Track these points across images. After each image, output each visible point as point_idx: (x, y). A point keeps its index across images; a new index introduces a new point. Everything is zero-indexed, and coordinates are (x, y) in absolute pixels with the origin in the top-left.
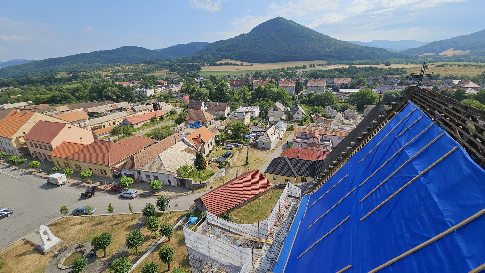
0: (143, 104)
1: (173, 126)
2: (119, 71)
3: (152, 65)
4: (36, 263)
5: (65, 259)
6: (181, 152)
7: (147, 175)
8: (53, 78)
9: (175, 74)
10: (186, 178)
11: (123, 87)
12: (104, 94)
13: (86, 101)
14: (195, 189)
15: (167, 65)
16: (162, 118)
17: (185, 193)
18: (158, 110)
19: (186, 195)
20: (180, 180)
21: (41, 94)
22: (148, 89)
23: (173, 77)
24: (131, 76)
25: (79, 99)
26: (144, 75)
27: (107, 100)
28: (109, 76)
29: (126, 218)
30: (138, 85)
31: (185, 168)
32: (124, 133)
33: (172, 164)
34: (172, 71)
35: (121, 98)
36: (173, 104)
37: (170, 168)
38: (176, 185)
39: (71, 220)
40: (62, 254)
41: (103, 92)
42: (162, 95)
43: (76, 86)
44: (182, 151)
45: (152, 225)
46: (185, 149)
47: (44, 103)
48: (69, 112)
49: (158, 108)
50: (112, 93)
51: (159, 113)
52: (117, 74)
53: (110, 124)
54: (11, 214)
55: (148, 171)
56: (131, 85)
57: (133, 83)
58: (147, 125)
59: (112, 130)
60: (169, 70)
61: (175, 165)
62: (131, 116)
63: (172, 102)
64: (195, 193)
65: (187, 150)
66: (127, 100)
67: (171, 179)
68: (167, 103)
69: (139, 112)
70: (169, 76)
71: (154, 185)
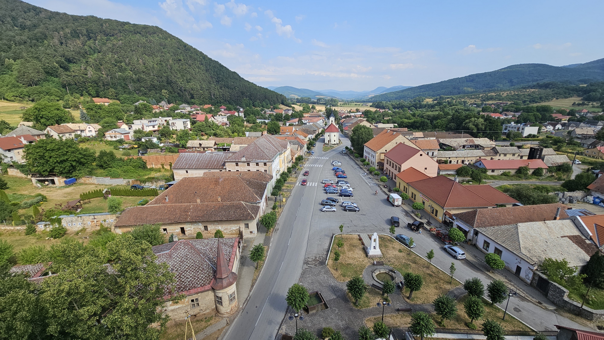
0: (512, 145)
1: (555, 190)
2: (491, 98)
3: (549, 91)
4: (361, 260)
5: (379, 272)
6: (562, 237)
7: (485, 242)
8: (420, 104)
9: (592, 106)
10: (555, 281)
11: (491, 120)
12: (464, 125)
13: (441, 131)
14: (565, 310)
15: (580, 91)
16: (537, 173)
17: (540, 303)
18: (535, 158)
19: (541, 306)
20: (540, 278)
21: (405, 118)
22: (529, 126)
23: (585, 111)
24: (506, 105)
25: (435, 127)
26: (528, 104)
27: (465, 133)
28: (475, 104)
29: (441, 276)
30: (514, 118)
31: (561, 266)
32: (471, 177)
33: (535, 248)
34: (586, 100)
35: (483, 132)
36: (569, 154)
37: (529, 252)
38: (529, 282)
39: (393, 242)
40: (378, 267)
41: (464, 123)
42: (551, 137)
43: (437, 114)
44: (565, 237)
45: (473, 309)
46: (572, 236)
47: (405, 127)
48: (422, 139)
49: (538, 155)
50: (473, 125)
51: (536, 163)
52: (487, 102)
53: (458, 161)
54: (358, 211)
55: (490, 237)
56: (503, 117)
57: (506, 115)
58: (508, 176)
59: (459, 169)
60: (580, 98)
61: (540, 251)
62: (489, 158)
63: (566, 152)
64: (561, 315)
65: (575, 239)
66: (489, 136)
67: (524, 268)
68: (557, 152)
69: (502, 156)
70: (577, 108)
71: (493, 260)
